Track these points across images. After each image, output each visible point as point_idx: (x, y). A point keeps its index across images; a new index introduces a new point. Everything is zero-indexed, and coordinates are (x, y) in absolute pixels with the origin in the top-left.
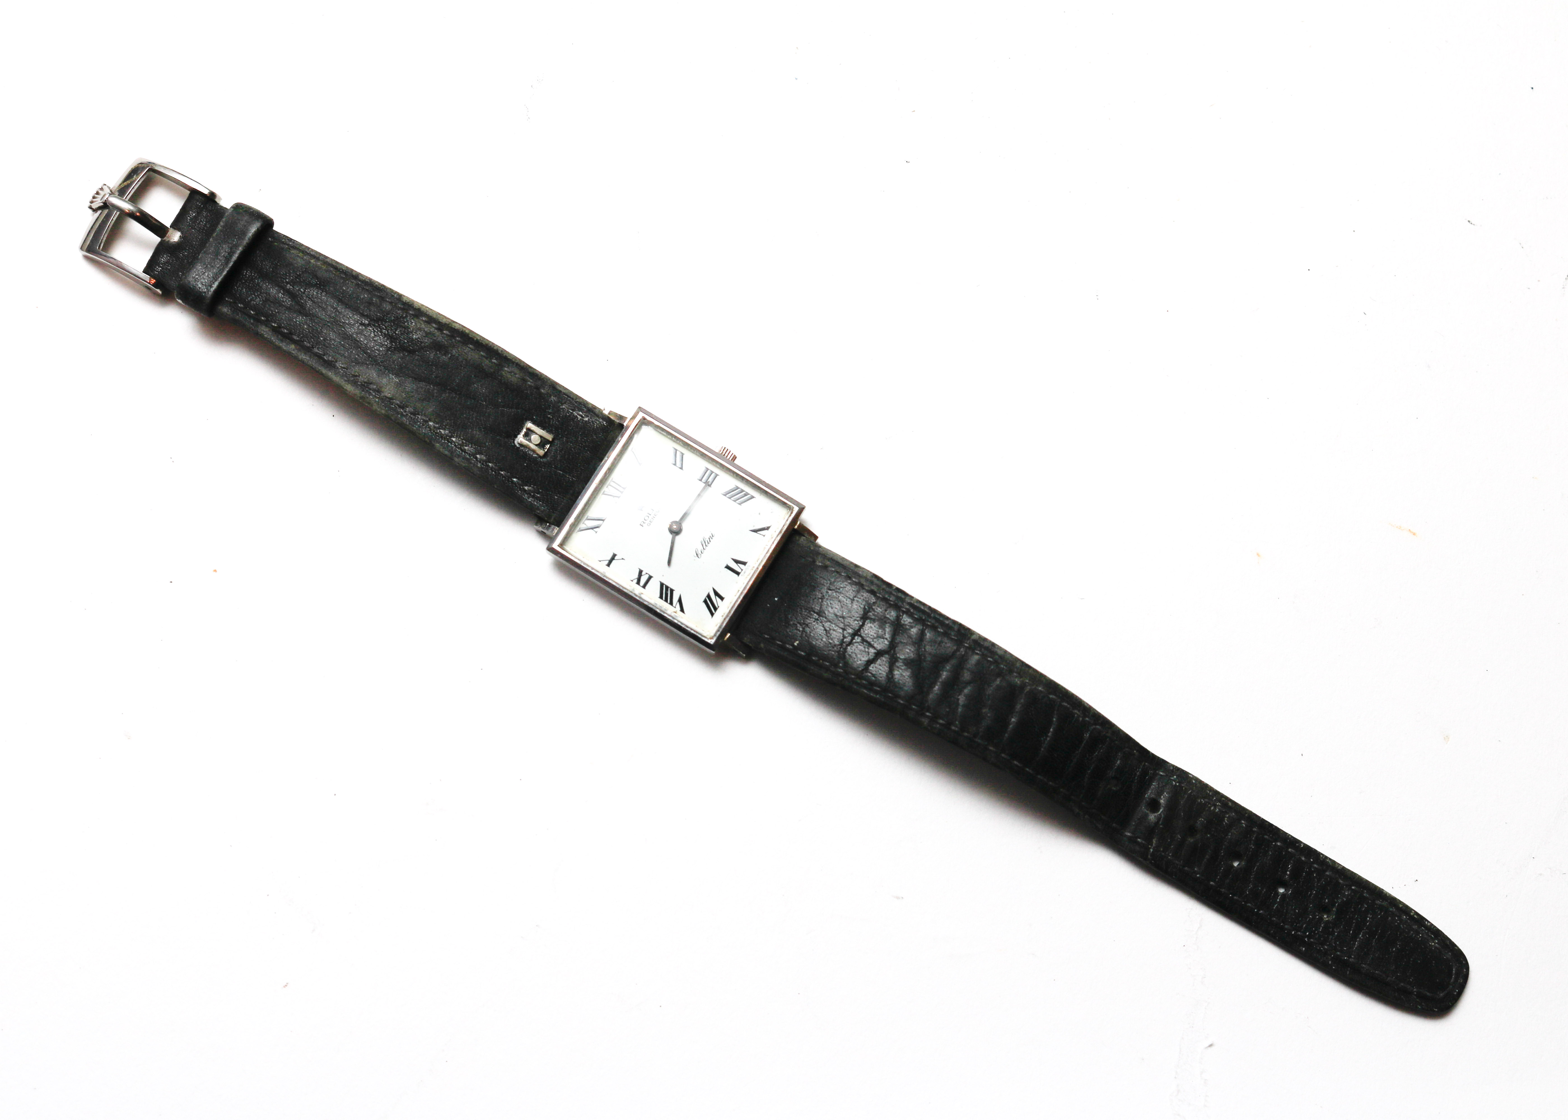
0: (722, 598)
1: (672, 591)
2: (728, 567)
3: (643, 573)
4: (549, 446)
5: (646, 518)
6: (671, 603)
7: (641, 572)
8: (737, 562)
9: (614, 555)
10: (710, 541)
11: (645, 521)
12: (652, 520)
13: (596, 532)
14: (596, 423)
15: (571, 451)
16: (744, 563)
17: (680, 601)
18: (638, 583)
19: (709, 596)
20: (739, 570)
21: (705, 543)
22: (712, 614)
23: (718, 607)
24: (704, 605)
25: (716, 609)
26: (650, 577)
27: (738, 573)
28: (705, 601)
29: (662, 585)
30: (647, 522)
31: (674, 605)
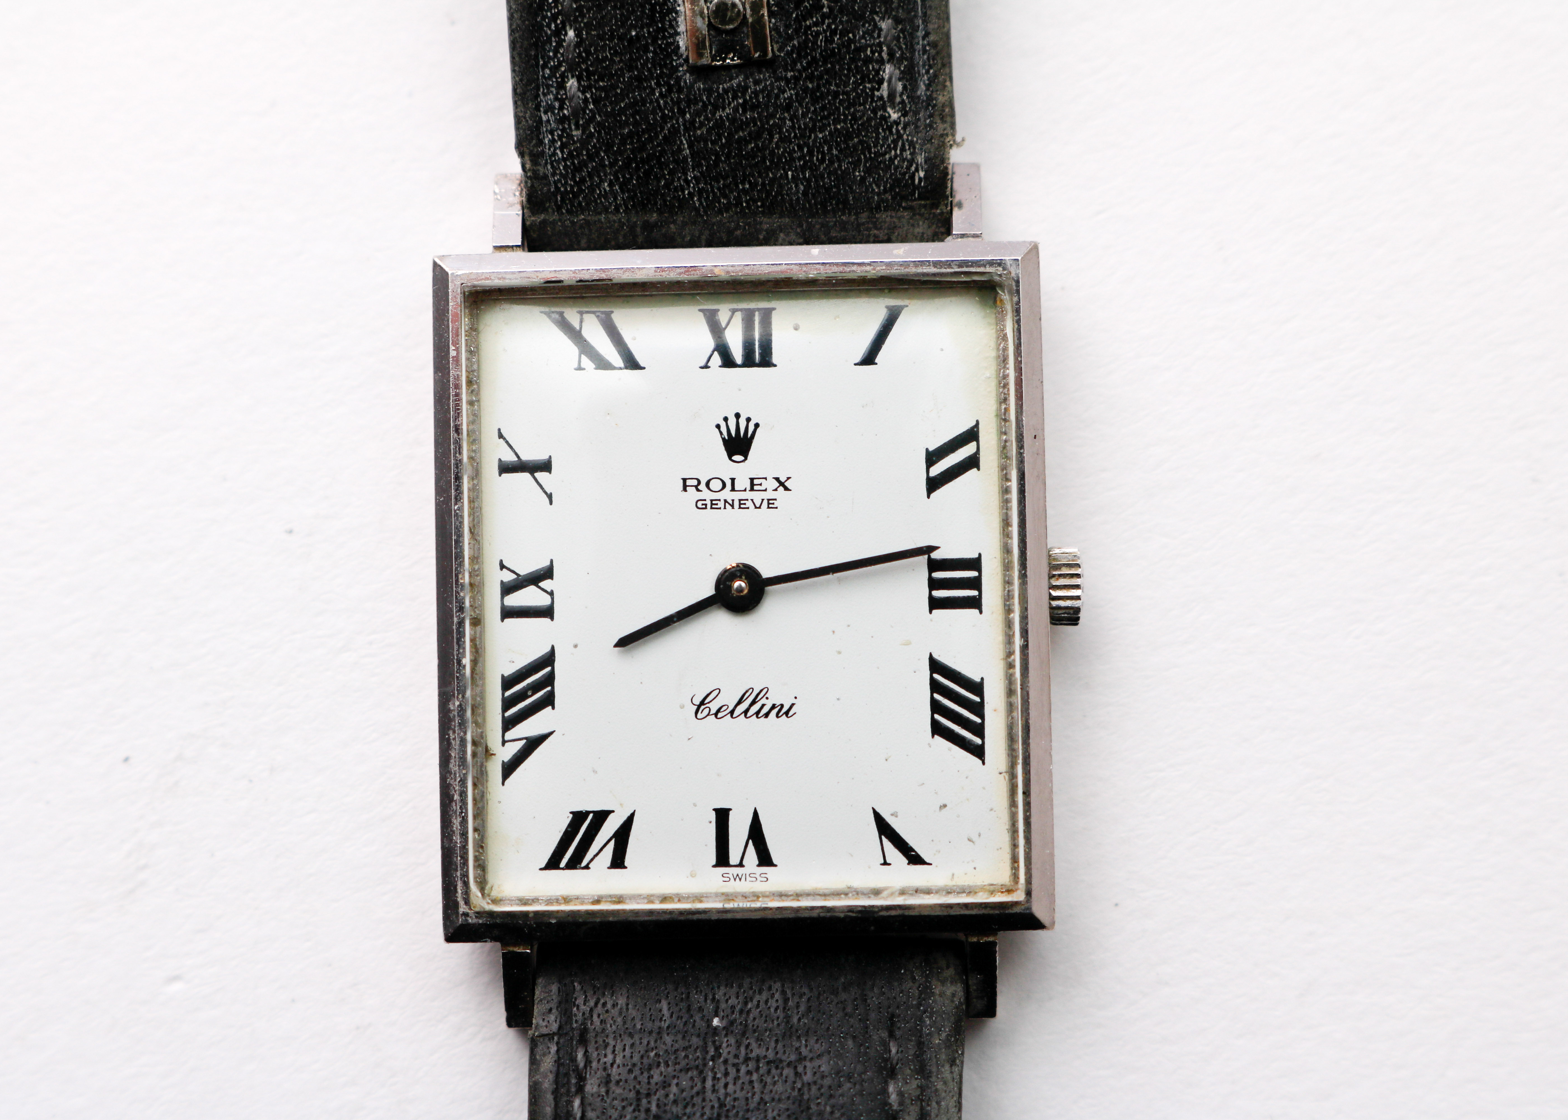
0: (618, 862)
1: (549, 701)
2: (722, 816)
3: (546, 584)
4: (737, 61)
5: (716, 485)
6: (509, 724)
7: (547, 573)
8: (756, 833)
9: (546, 466)
10: (767, 715)
11: (702, 487)
12: (721, 504)
13: (580, 368)
14: (903, 149)
15: (766, 135)
16: (765, 859)
17: (533, 744)
18: (508, 589)
19: (601, 816)
20: (734, 858)
21: (754, 702)
22: (553, 864)
23: (587, 867)
24: (567, 819)
25: (574, 864)
26: (547, 612)
27: (722, 860)
28: (578, 817)
29: (549, 659)
30: (707, 495)
31: (509, 735)
